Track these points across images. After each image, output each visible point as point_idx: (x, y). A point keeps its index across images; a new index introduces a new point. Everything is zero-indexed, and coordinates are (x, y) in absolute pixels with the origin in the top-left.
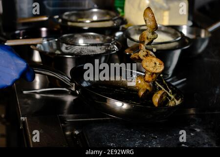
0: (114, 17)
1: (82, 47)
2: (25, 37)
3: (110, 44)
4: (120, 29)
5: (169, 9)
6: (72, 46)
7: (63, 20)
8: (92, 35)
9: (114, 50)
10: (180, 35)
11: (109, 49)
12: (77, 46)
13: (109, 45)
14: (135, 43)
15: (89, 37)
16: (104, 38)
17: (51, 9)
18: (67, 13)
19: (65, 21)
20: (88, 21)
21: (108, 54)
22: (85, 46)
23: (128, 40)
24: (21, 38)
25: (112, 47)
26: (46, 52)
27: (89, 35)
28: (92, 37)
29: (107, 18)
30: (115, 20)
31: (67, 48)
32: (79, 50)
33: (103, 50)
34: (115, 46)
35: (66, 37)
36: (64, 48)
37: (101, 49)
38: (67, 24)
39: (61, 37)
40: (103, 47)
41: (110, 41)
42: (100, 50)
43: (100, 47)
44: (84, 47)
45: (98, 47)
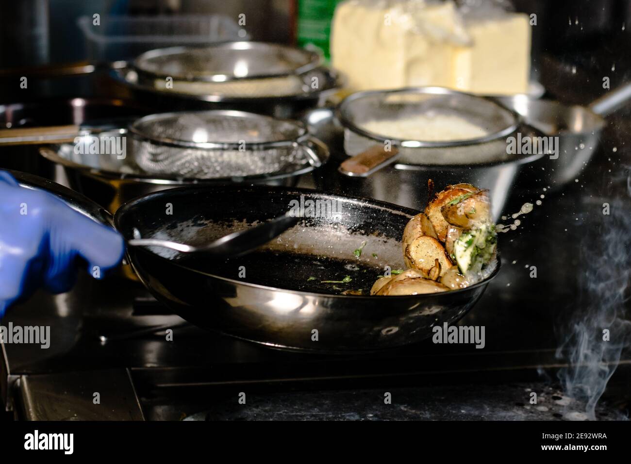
0: (301, 65)
1: (205, 154)
2: (23, 122)
3: (295, 145)
4: (321, 102)
5: (471, 44)
6: (174, 150)
7: (141, 73)
8: (234, 119)
9: (308, 165)
10: (510, 120)
11: (291, 159)
12: (189, 151)
13: (289, 150)
14: (372, 143)
15: (225, 124)
16: (273, 127)
17: (102, 41)
18: (152, 54)
19: (146, 77)
20: (220, 78)
21: (288, 176)
22: (214, 150)
23: (348, 134)
24: (9, 125)
25: (300, 154)
26: (88, 169)
27: (226, 119)
28: (234, 125)
29: (279, 68)
30: (305, 74)
31: (155, 158)
32: (196, 164)
33: (273, 163)
34: (310, 152)
35: (153, 124)
36: (146, 156)
37: (264, 159)
38: (153, 85)
39: (136, 124)
40: (273, 153)
41: (292, 136)
42: (260, 164)
43: (262, 154)
44: (212, 154)
45: (255, 153)
